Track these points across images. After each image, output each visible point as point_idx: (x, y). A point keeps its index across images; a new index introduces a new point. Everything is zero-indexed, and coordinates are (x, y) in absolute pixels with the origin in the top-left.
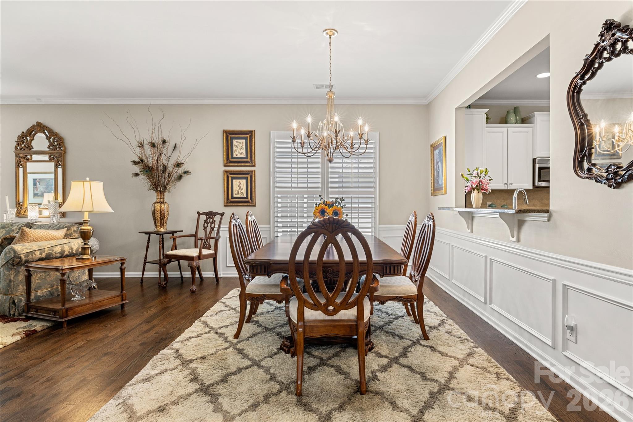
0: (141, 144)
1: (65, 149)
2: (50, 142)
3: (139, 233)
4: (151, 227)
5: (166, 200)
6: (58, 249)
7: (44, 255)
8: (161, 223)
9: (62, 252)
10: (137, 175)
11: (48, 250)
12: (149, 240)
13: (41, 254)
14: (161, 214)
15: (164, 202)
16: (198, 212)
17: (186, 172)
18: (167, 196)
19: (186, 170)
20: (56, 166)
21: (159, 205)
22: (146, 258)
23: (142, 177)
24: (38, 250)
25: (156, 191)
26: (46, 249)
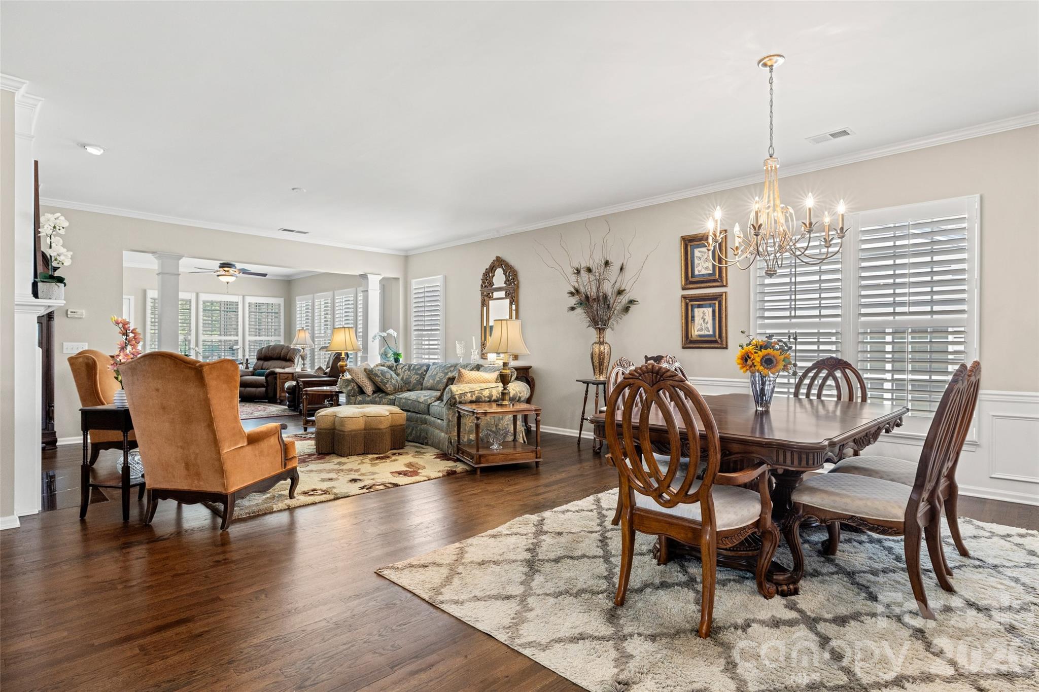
0: (578, 271)
1: (518, 283)
2: (506, 276)
3: (577, 381)
4: (590, 375)
5: (607, 340)
6: (486, 393)
7: (474, 398)
8: (600, 369)
9: (490, 396)
10: (573, 309)
11: (478, 393)
12: (587, 391)
13: (472, 396)
14: (600, 359)
15: (603, 342)
16: (646, 357)
17: (631, 302)
18: (608, 335)
19: (632, 298)
20: (511, 303)
21: (597, 346)
22: (583, 413)
23: (579, 311)
24: (470, 392)
25: (596, 328)
26: (476, 392)
